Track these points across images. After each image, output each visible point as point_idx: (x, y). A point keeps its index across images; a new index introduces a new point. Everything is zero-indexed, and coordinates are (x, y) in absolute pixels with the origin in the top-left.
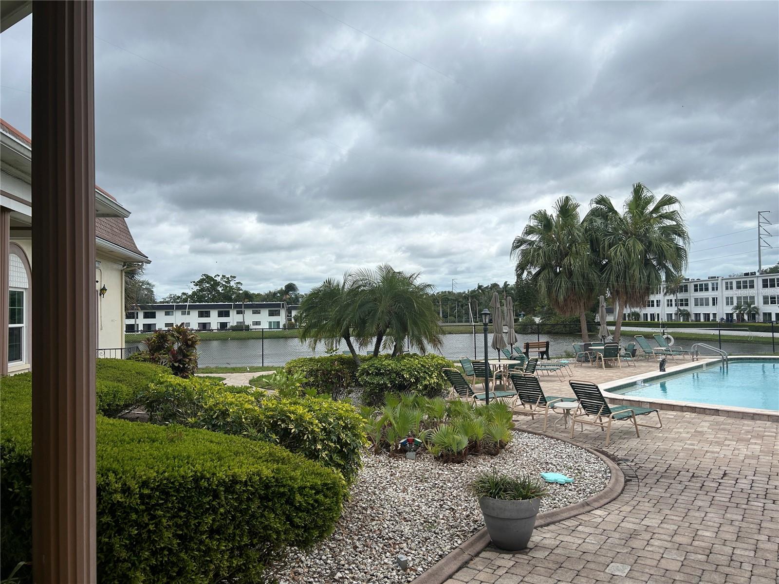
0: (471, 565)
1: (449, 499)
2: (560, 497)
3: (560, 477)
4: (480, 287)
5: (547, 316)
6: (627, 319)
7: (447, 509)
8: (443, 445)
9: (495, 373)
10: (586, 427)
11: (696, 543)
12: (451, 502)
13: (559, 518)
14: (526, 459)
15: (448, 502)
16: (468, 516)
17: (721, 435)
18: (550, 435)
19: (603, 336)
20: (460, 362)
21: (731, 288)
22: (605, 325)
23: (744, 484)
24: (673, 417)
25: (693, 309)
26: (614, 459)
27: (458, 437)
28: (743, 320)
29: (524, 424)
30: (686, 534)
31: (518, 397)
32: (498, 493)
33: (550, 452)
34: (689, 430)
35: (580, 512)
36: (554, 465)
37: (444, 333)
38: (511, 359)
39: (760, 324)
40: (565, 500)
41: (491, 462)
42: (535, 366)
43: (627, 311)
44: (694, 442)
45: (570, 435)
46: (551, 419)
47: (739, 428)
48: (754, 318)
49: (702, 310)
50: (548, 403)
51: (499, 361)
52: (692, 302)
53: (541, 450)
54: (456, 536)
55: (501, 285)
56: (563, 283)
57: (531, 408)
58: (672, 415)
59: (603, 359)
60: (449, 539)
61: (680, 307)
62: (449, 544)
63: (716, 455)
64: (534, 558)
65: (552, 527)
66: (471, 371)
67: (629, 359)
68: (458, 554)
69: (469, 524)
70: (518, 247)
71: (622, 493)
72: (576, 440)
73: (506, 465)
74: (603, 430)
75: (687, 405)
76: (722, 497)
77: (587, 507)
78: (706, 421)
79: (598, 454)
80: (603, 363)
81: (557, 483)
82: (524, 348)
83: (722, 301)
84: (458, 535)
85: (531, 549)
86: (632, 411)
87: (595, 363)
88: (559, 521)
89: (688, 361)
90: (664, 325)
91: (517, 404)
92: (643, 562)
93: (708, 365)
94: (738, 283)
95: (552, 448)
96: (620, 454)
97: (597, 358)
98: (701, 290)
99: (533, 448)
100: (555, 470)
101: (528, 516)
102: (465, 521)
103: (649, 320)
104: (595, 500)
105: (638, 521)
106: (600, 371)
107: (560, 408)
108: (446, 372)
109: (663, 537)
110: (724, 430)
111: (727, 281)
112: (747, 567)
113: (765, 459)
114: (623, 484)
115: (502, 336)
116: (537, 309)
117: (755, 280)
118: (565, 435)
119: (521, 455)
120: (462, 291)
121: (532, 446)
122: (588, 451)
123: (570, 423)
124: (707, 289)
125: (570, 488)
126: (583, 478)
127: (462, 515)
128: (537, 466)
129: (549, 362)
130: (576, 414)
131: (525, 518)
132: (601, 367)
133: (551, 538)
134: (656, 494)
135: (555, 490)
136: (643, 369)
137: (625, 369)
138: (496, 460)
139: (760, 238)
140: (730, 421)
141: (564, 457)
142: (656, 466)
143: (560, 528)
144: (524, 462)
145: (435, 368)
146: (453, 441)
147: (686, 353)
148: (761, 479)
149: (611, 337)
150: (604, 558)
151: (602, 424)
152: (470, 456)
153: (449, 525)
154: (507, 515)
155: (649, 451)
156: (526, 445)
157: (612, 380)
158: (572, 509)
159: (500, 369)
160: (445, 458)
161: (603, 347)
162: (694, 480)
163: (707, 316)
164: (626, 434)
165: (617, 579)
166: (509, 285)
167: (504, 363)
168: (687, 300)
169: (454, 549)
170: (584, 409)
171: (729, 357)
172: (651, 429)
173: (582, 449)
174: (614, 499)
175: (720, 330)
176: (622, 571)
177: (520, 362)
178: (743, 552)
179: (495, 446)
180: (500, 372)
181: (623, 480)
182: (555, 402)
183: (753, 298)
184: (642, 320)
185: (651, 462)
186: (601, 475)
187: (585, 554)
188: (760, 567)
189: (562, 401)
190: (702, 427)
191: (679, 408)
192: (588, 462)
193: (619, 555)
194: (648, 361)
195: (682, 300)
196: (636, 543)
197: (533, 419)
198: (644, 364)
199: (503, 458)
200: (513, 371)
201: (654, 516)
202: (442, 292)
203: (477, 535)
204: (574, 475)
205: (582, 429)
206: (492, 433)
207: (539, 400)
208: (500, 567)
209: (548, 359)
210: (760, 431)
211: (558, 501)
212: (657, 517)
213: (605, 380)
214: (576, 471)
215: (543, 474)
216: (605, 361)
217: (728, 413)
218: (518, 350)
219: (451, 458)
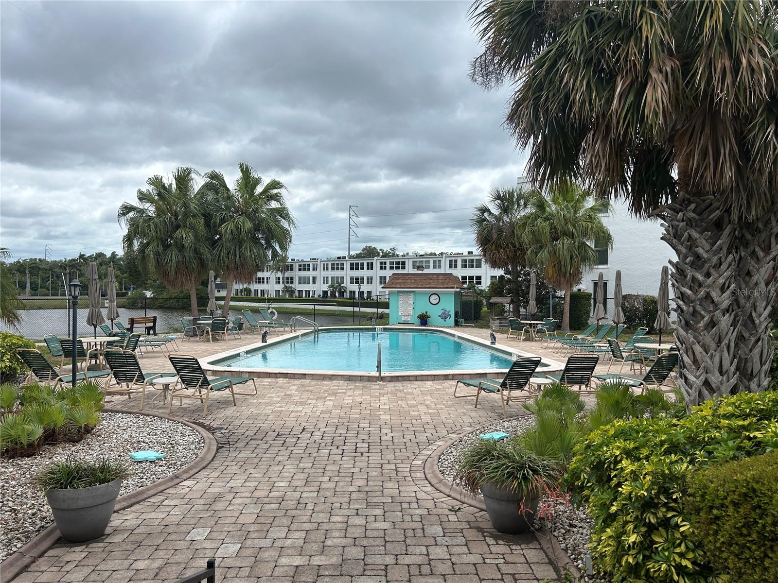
0: (33, 567)
1: (11, 499)
2: (149, 475)
3: (151, 454)
4: (81, 256)
5: (160, 290)
6: (239, 294)
7: (6, 512)
8: (8, 438)
9: (89, 351)
10: (185, 401)
11: (272, 495)
12: (14, 502)
13: (145, 496)
14: (115, 441)
15: (10, 503)
16: (33, 515)
17: (305, 396)
18: (147, 412)
19: (211, 311)
20: (45, 341)
21: (327, 269)
22: (214, 300)
23: (317, 436)
24: (268, 383)
25: (297, 286)
26: (209, 429)
27: (29, 427)
28: (335, 296)
29: (118, 404)
30: (265, 488)
31: (113, 376)
32: (71, 482)
33: (144, 430)
34: (279, 394)
35: (168, 487)
36: (147, 443)
37: (24, 308)
38: (110, 335)
39: (347, 300)
40: (154, 476)
41: (72, 449)
42: (137, 342)
43: (240, 287)
44: (283, 405)
45: (168, 411)
46: (150, 395)
47: (319, 388)
48: (343, 295)
49: (304, 287)
50: (146, 380)
51: (95, 338)
52: (296, 280)
53: (134, 429)
54: (16, 540)
55: (108, 255)
56: (174, 256)
57: (128, 387)
58: (267, 382)
59: (210, 332)
60: (6, 545)
61: (286, 284)
62: (5, 550)
63: (299, 414)
64: (111, 543)
65: (136, 507)
66: (59, 351)
67: (236, 332)
68: (17, 560)
69: (34, 523)
70: (124, 214)
71: (212, 460)
72: (173, 415)
73: (90, 451)
74: (202, 402)
75: (281, 372)
76: (298, 451)
77: (176, 479)
78: (294, 385)
79: (194, 426)
80: (211, 336)
81: (147, 461)
82: (129, 324)
83: (320, 280)
84: (18, 539)
85: (109, 535)
86: (230, 381)
87: (203, 338)
88: (144, 500)
89: (287, 332)
90: (270, 301)
91: (111, 383)
92: (223, 522)
93: (303, 335)
94: (333, 265)
95: (146, 425)
96: (216, 424)
97: (205, 332)
98: (304, 270)
99: (125, 428)
100: (147, 447)
101: (105, 501)
102: (30, 521)
103: (259, 295)
104: (185, 472)
105: (224, 484)
106: (207, 344)
107: (159, 383)
108: (22, 354)
109: (244, 495)
110: (308, 391)
111: (324, 263)
112: (310, 506)
113: (335, 412)
114: (215, 452)
115: (99, 311)
116: (148, 282)
117: (345, 263)
118: (163, 411)
119: (110, 438)
120: (58, 260)
121: (124, 426)
122: (184, 424)
123: (169, 398)
124: (309, 269)
125: (160, 464)
126: (176, 452)
127: (26, 515)
128: (128, 446)
129: (156, 337)
130: (175, 389)
131: (102, 504)
132: (208, 341)
133: (133, 519)
134: (244, 456)
135: (144, 468)
136: (247, 341)
137: (231, 342)
138: (79, 446)
139: (350, 228)
140: (314, 383)
141: (158, 433)
142: (247, 430)
143: (144, 506)
144: (113, 445)
145: (7, 350)
146: (23, 432)
147: (286, 325)
148: (331, 429)
149: (219, 312)
150: (186, 526)
151: (201, 396)
152: (46, 446)
153: (8, 529)
154: (81, 504)
155: (243, 417)
156: (118, 426)
157: (217, 353)
158: (160, 484)
159: (96, 347)
160: (11, 453)
161: (211, 321)
162: (278, 438)
163: (308, 292)
164: (224, 404)
165: (196, 544)
166: (117, 255)
167: (101, 340)
168: (292, 278)
169: (11, 554)
170: (184, 383)
171: (319, 328)
172: (247, 397)
173: (179, 423)
174: (204, 468)
175: (315, 305)
176: (202, 535)
177: (120, 338)
178: (309, 495)
179: (79, 431)
180: (96, 350)
181: (215, 448)
182: (154, 378)
183: (342, 278)
184: (253, 295)
185: (243, 427)
186: (194, 446)
187: (167, 527)
188: (320, 504)
189: (162, 376)
190: (291, 390)
191: (274, 375)
192: (183, 435)
193: (201, 521)
194: (254, 334)
195: (288, 278)
196: (219, 506)
197: (130, 398)
198: (249, 337)
199: (88, 444)
200: (112, 349)
201: (239, 477)
202: (31, 260)
203: (43, 533)
204: (166, 450)
205: (181, 403)
206: (75, 418)
207: (136, 377)
208: (69, 562)
209: (155, 334)
210: (334, 389)
211: (146, 479)
212: (242, 477)
213: (210, 353)
214: (170, 446)
215: (133, 454)
216: (212, 335)
217: (313, 376)
218: (119, 325)
219: (19, 452)
